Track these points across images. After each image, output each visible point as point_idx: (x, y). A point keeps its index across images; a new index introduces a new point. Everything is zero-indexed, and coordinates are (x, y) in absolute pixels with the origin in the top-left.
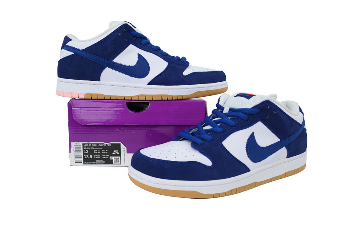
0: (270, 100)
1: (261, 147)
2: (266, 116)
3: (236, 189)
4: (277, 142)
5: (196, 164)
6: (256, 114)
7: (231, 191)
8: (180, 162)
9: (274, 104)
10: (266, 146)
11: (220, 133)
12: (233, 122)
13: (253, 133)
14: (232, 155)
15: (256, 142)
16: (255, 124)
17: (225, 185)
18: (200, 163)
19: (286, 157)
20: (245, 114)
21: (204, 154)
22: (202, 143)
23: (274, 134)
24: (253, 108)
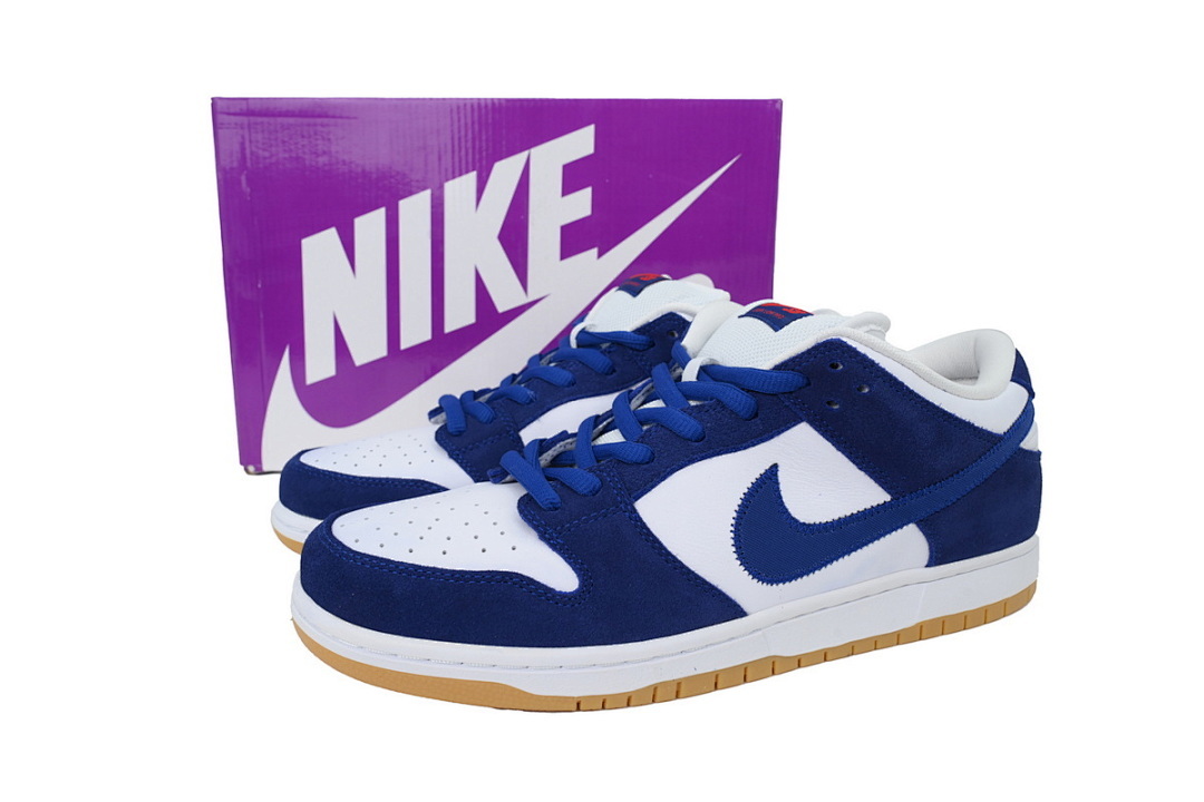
0: (844, 339)
1: (804, 524)
2: (829, 403)
3: (679, 684)
4: (875, 504)
5: (515, 583)
6: (791, 393)
7: (655, 688)
8: (453, 572)
9: (864, 357)
10: (824, 521)
11: (638, 464)
12: (693, 422)
13: (775, 466)
14: (669, 553)
15: (782, 503)
16: (783, 431)
17: (626, 666)
18: (531, 581)
19: (926, 563)
20: (748, 391)
21: (554, 547)
22: (558, 500)
23: (862, 473)
24: (778, 368)
